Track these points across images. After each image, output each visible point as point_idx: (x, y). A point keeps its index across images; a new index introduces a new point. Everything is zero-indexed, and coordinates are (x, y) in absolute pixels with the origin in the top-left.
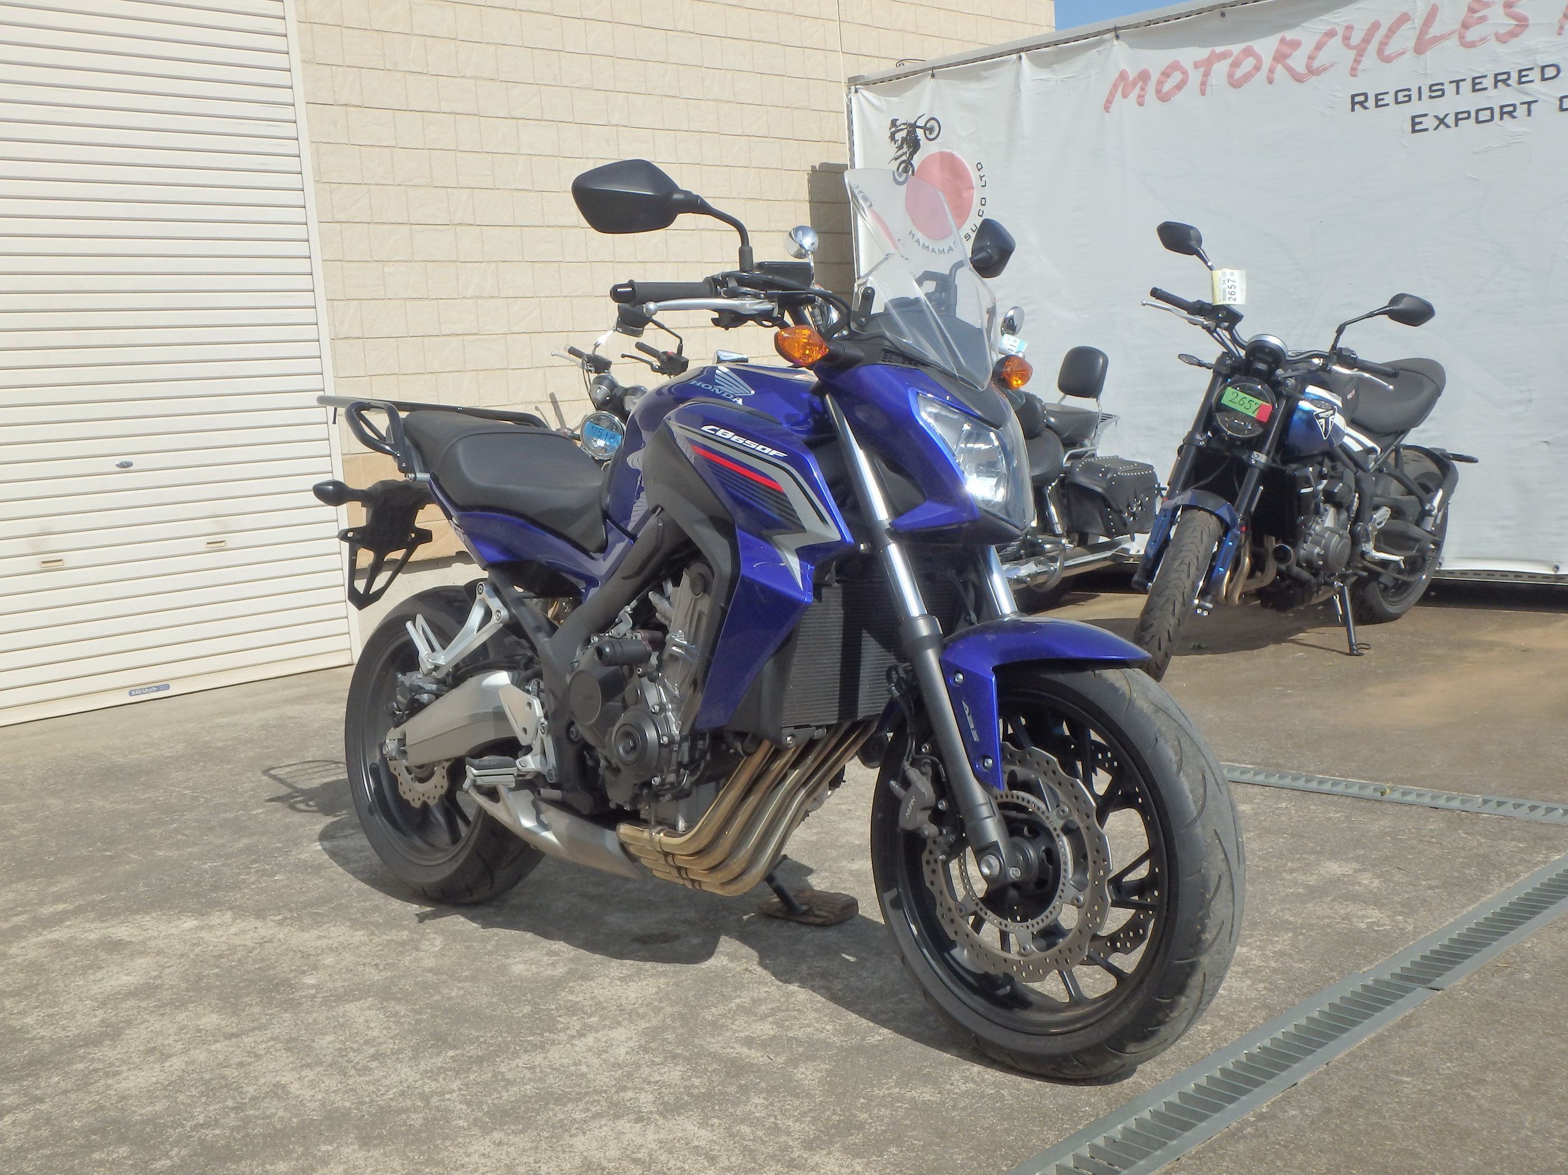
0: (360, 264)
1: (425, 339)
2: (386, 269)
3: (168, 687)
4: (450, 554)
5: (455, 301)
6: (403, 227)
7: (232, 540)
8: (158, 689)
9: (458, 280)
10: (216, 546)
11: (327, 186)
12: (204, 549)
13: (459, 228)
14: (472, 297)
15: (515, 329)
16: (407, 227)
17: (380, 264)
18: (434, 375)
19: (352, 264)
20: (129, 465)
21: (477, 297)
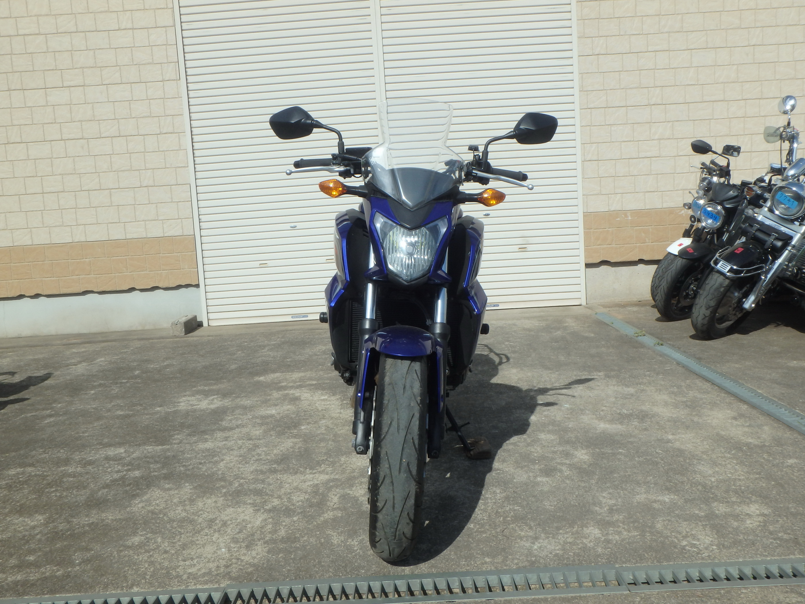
0: (599, 127)
1: (630, 160)
2: (612, 128)
3: (498, 306)
4: (635, 260)
5: (648, 142)
6: (623, 108)
7: (530, 247)
8: (494, 306)
9: (650, 131)
10: (523, 249)
11: (586, 93)
12: (518, 251)
13: (653, 107)
14: (658, 139)
15: (681, 154)
16: (625, 108)
17: (610, 126)
18: (633, 177)
19: (595, 127)
20: (488, 215)
21: (660, 139)
